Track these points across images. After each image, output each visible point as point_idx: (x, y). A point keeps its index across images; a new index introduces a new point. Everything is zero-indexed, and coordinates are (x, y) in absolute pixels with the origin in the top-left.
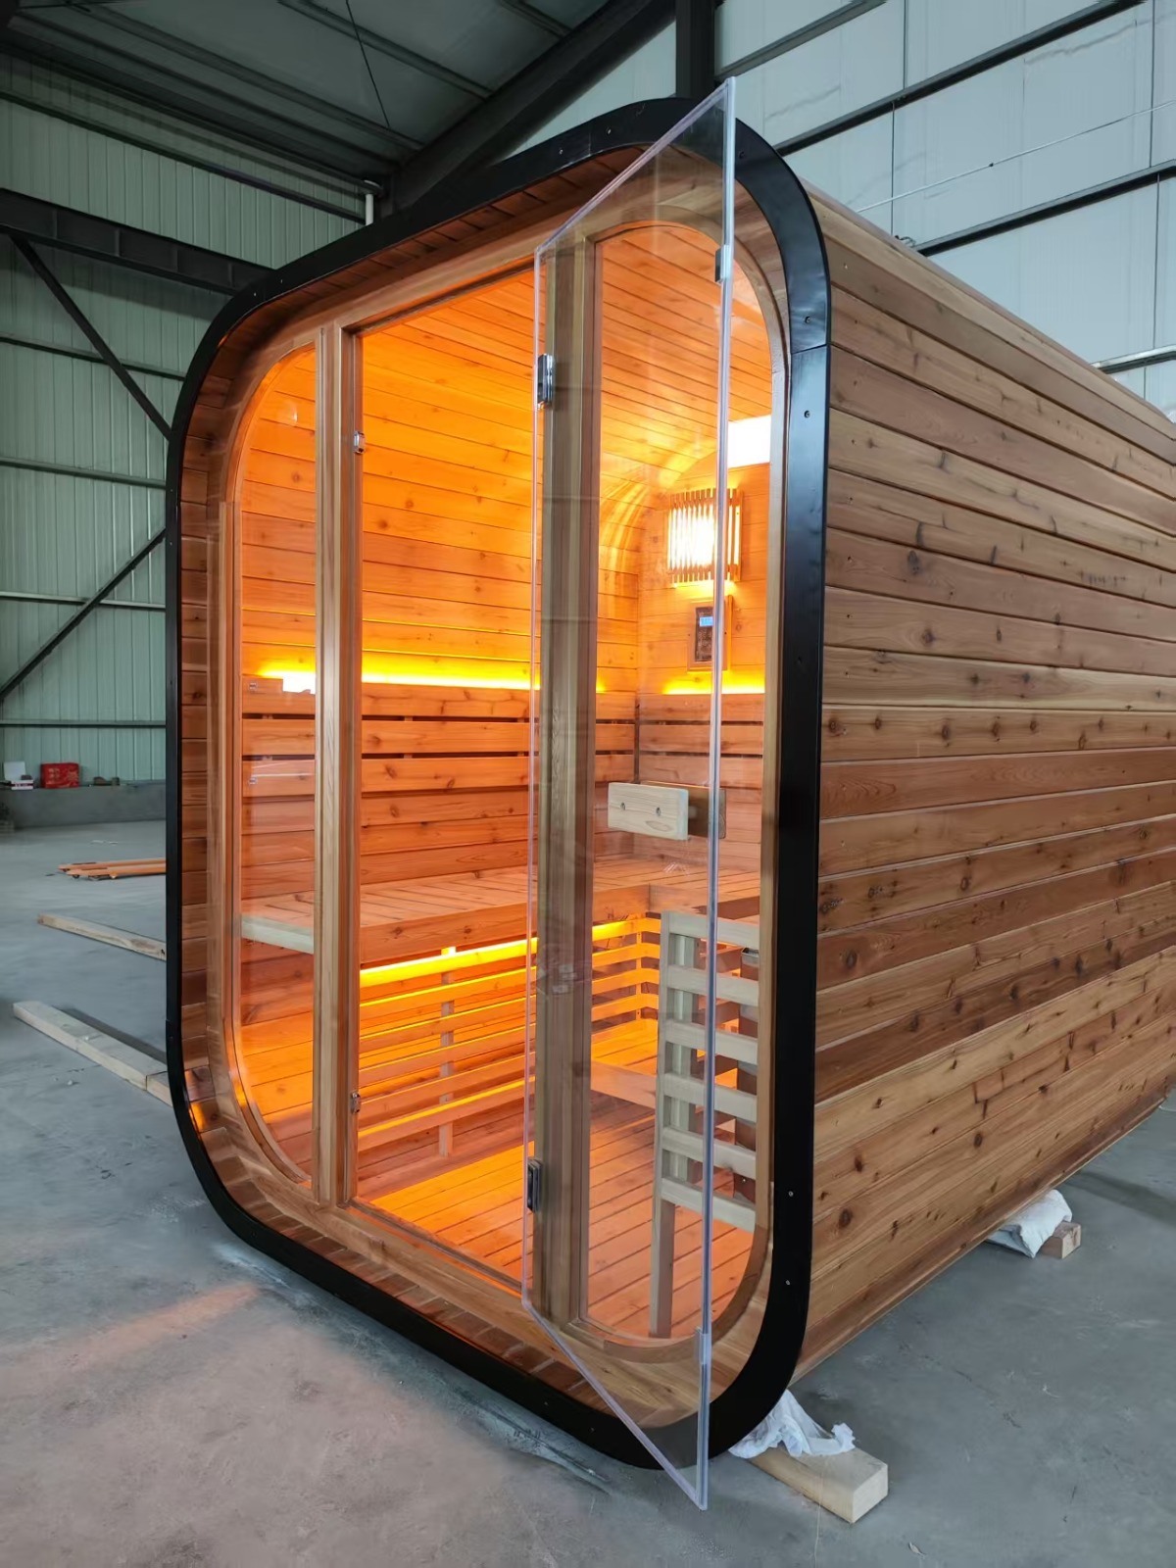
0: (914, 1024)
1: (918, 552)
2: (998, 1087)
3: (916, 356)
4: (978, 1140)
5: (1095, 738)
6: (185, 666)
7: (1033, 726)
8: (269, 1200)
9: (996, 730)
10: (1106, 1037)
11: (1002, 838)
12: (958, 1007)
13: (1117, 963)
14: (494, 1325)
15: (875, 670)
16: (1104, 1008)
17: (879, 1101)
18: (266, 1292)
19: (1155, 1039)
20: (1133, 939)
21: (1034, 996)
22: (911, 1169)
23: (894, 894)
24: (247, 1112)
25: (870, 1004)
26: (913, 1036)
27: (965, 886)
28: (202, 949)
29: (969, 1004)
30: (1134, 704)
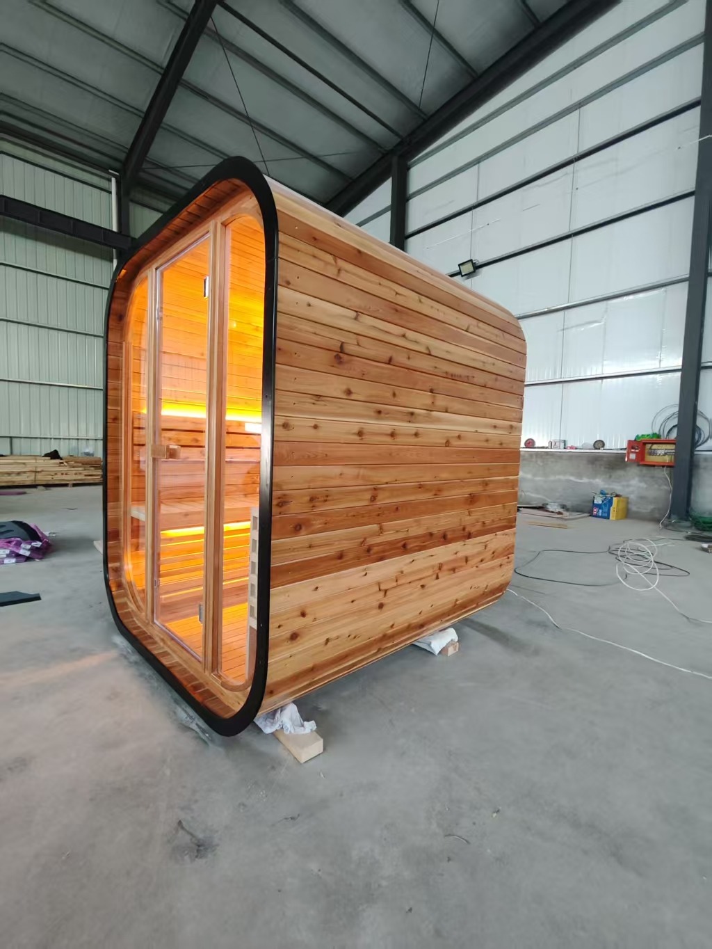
0: (341, 556)
1: (341, 354)
2: (395, 584)
3: (339, 270)
4: (381, 606)
5: (455, 443)
6: (109, 407)
7: (416, 435)
8: (135, 619)
9: (393, 435)
10: (461, 567)
11: (396, 480)
12: (369, 550)
13: (469, 536)
14: (192, 673)
15: (314, 404)
16: (460, 555)
17: (317, 588)
18: (122, 655)
19: (493, 569)
20: (478, 527)
21: (417, 548)
22: (336, 618)
23: (326, 501)
24: (130, 584)
25: (310, 547)
26: (340, 561)
27: (373, 499)
28: (117, 520)
29: (375, 549)
30: (480, 430)
